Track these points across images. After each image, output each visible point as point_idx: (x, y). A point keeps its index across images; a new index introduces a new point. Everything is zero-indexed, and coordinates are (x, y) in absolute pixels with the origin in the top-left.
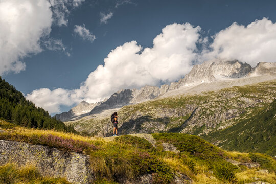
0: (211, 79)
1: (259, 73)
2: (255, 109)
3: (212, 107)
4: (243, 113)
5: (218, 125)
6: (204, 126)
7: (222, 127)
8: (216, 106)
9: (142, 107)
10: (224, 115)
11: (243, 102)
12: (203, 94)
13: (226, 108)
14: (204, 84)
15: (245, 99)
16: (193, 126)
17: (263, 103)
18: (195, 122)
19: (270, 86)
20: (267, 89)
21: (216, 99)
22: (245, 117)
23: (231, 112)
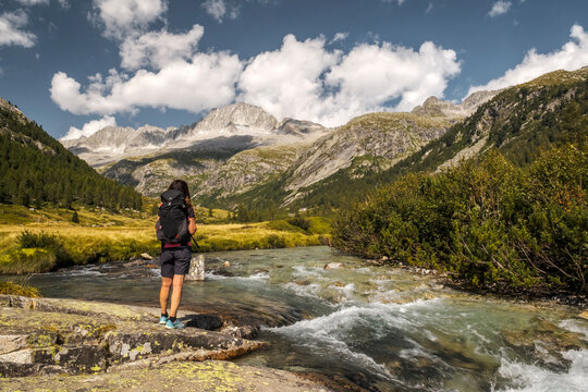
0: (231, 130)
2: (272, 175)
3: (232, 170)
4: (260, 180)
5: (237, 189)
6: (222, 189)
7: (240, 192)
8: (235, 170)
10: (242, 180)
11: (262, 167)
12: (221, 151)
13: (245, 172)
15: (263, 164)
17: (279, 170)
18: (214, 184)
19: (289, 152)
21: (236, 162)
22: (261, 183)
23: (249, 176)
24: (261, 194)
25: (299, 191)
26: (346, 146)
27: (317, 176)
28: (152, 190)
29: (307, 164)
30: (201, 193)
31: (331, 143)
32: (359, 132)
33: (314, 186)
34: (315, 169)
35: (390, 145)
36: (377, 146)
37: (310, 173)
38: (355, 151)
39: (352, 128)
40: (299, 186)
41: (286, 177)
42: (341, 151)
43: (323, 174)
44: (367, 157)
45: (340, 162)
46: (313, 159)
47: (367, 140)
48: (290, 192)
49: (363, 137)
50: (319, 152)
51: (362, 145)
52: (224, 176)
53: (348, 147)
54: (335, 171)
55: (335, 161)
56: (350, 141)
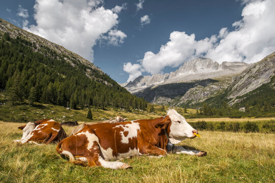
0: (195, 71)
2: (218, 91)
3: (197, 90)
4: (212, 94)
5: (199, 100)
6: (192, 100)
7: (201, 101)
8: (198, 90)
10: (202, 95)
11: (213, 88)
13: (203, 91)
14: (191, 75)
15: (213, 86)
16: (187, 100)
17: (222, 89)
18: (188, 98)
19: (227, 79)
20: (225, 80)
21: (198, 86)
22: (213, 96)
23: (206, 93)
24: (214, 101)
25: (237, 98)
26: (265, 71)
27: (248, 90)
28: (158, 102)
29: (240, 83)
30: (181, 102)
31: (255, 70)
32: (273, 62)
33: (246, 95)
34: (245, 85)
37: (243, 88)
38: (271, 73)
39: (269, 60)
40: (236, 96)
41: (227, 92)
42: (262, 74)
43: (251, 88)
45: (262, 80)
46: (243, 80)
48: (231, 99)
50: (247, 76)
52: (193, 93)
53: (267, 71)
54: (259, 86)
55: (258, 80)
56: (268, 67)
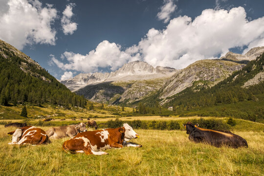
0: (133, 73)
1: (156, 72)
2: (152, 92)
4: (147, 94)
5: (136, 99)
6: (129, 99)
8: (135, 90)
9: (97, 87)
10: (138, 94)
11: (147, 88)
12: (129, 82)
13: (140, 91)
14: (130, 76)
15: (148, 87)
16: (124, 98)
17: (156, 90)
18: (126, 97)
19: (160, 81)
20: (158, 82)
21: (135, 86)
22: (147, 96)
23: (141, 93)
24: (148, 101)
25: (167, 99)
26: (189, 76)
27: (176, 91)
28: (98, 100)
29: (170, 86)
30: (119, 101)
31: (181, 75)
32: (195, 69)
33: (174, 96)
34: (174, 88)
35: (212, 75)
36: (205, 75)
37: (172, 90)
38: (193, 78)
39: (192, 68)
40: (166, 97)
41: (160, 93)
42: (187, 79)
43: (179, 90)
44: (200, 81)
45: (187, 84)
46: (173, 83)
47: (200, 73)
48: (162, 99)
49: (198, 71)
50: (176, 80)
51: (198, 75)
52: (130, 93)
53: (190, 76)
54: (184, 89)
55: (184, 84)
56: (191, 74)
